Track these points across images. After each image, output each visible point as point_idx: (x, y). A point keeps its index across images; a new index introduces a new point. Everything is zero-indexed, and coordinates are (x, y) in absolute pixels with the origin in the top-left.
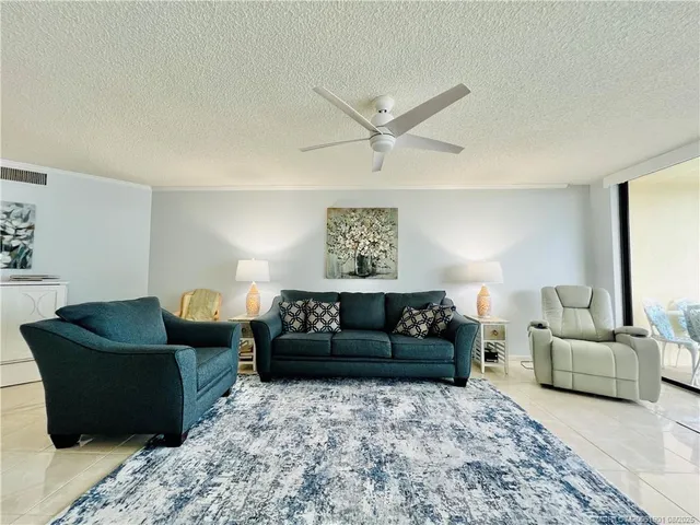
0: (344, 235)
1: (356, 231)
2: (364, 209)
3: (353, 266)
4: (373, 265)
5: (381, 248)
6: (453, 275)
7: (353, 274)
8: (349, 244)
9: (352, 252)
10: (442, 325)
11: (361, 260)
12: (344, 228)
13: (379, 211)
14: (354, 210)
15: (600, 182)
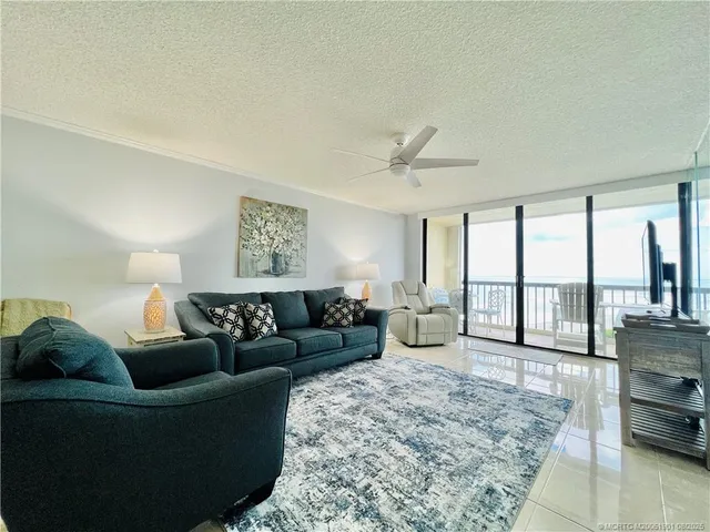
0: (259, 229)
1: (271, 227)
2: (279, 206)
3: (267, 264)
4: (286, 264)
5: (294, 246)
6: (342, 273)
7: (267, 272)
8: (265, 240)
9: (267, 249)
10: (362, 314)
11: (275, 257)
12: (260, 223)
13: (292, 210)
14: (270, 205)
15: (416, 215)
